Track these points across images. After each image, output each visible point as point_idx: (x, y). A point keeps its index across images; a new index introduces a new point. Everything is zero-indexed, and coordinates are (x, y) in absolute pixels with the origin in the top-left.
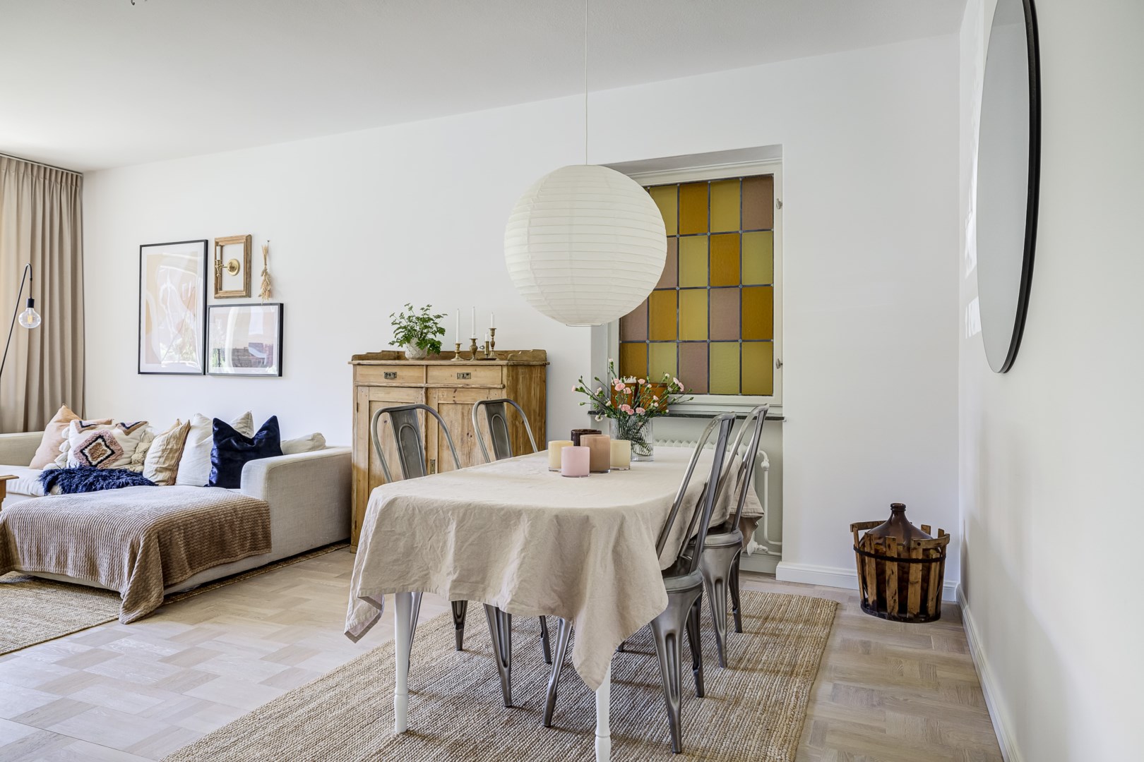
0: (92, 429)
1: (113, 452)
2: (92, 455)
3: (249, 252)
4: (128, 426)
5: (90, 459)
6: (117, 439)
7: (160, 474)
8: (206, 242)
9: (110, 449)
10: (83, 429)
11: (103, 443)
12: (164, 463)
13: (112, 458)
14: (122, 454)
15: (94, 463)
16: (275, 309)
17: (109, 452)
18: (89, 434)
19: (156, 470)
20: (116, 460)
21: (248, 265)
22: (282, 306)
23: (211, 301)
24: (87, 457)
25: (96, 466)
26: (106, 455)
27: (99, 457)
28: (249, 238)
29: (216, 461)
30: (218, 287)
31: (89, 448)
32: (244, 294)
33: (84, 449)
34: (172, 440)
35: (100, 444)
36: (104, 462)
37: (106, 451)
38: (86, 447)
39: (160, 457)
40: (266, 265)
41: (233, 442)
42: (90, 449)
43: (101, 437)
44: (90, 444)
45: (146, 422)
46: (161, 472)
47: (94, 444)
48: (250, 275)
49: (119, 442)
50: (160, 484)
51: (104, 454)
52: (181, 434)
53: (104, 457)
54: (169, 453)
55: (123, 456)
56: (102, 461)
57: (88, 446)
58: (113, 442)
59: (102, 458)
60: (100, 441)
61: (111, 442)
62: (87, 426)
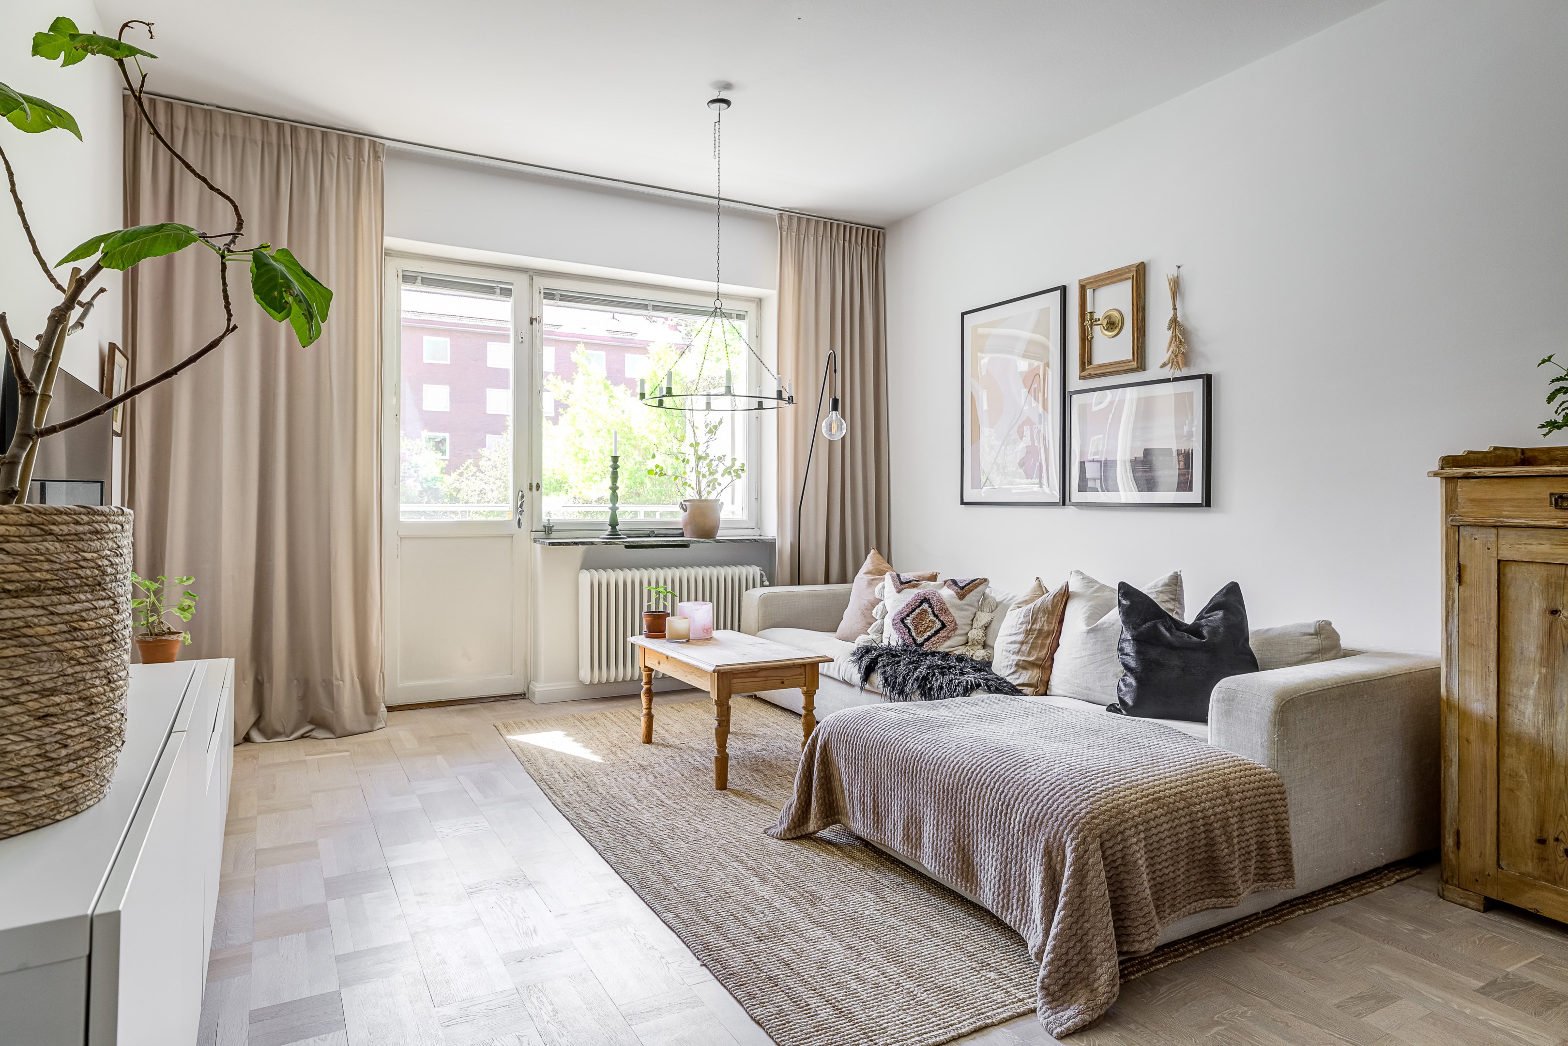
0: (915, 586)
1: (944, 626)
2: (916, 628)
3: (1142, 294)
4: (961, 585)
5: (914, 634)
6: (948, 605)
7: (1024, 672)
8: (1064, 290)
9: (940, 620)
10: (903, 586)
11: (930, 610)
12: (1029, 654)
13: (942, 634)
14: (955, 629)
15: (920, 640)
16: (1197, 386)
17: (938, 625)
18: (910, 595)
19: (1017, 665)
20: (948, 638)
21: (1140, 315)
22: (1208, 380)
23: (1074, 382)
24: (909, 629)
25: (922, 644)
26: (935, 629)
27: (925, 631)
28: (1140, 267)
29: (1133, 664)
30: (1086, 359)
31: (912, 616)
32: (1134, 364)
33: (905, 618)
34: (1040, 615)
35: (925, 611)
36: (933, 639)
37: (934, 622)
38: (908, 615)
39: (1022, 643)
40: (1175, 309)
41: (1163, 629)
42: (914, 619)
43: (925, 600)
44: (913, 610)
45: (985, 580)
46: (1024, 668)
47: (918, 611)
48: (1144, 332)
49: (951, 610)
50: (1027, 690)
51: (932, 627)
52: (1054, 605)
53: (932, 631)
54: (1036, 638)
55: (958, 632)
56: (929, 638)
57: (911, 613)
58: (945, 611)
59: (929, 634)
60: (925, 606)
61: (941, 609)
62: (907, 582)
